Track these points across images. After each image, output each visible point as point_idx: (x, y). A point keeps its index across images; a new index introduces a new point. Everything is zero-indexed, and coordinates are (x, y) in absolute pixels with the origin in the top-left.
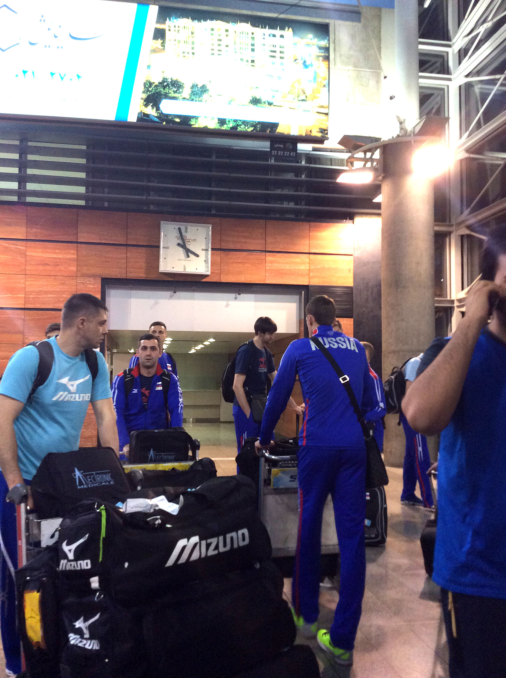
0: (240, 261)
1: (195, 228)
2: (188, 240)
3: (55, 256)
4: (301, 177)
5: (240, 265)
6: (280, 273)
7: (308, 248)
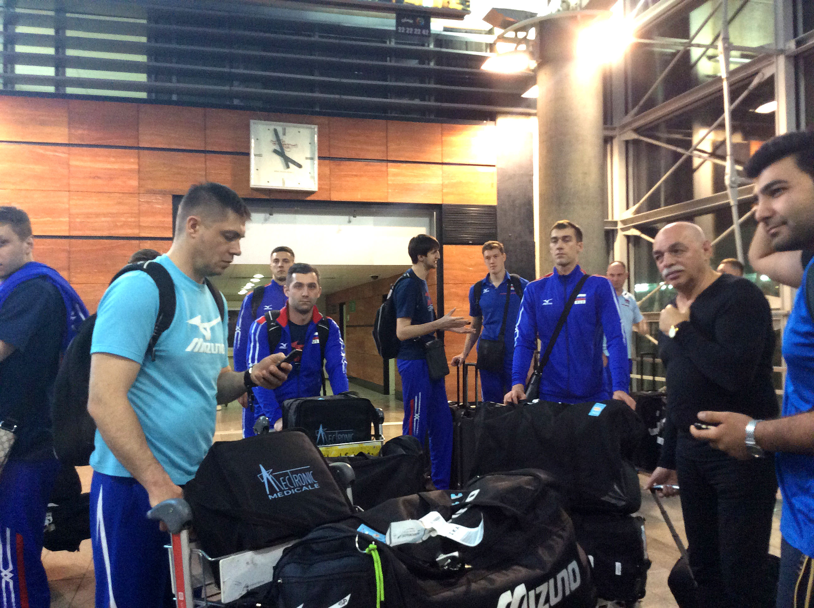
0: (355, 173)
1: (296, 130)
2: (287, 146)
3: (109, 166)
4: (429, 64)
5: (356, 179)
6: (406, 188)
7: (440, 157)
